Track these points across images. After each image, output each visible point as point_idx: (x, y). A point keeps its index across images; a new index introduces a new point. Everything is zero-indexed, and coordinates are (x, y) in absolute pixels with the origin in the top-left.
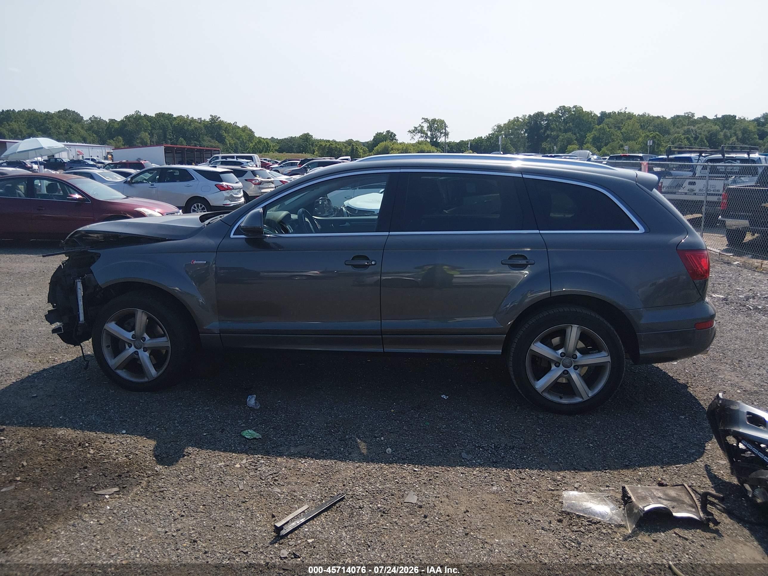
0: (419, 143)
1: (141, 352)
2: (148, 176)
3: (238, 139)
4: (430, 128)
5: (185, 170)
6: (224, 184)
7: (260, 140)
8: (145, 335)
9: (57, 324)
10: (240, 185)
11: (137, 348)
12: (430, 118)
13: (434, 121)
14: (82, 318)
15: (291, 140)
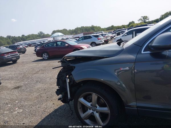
0: (141, 23)
1: (95, 112)
2: (81, 39)
3: (97, 29)
4: (143, 19)
5: (90, 36)
6: (99, 38)
7: (102, 29)
8: (97, 105)
9: (60, 96)
10: (103, 38)
11: (93, 111)
12: (143, 16)
13: (144, 17)
14: (69, 96)
15: (109, 27)
